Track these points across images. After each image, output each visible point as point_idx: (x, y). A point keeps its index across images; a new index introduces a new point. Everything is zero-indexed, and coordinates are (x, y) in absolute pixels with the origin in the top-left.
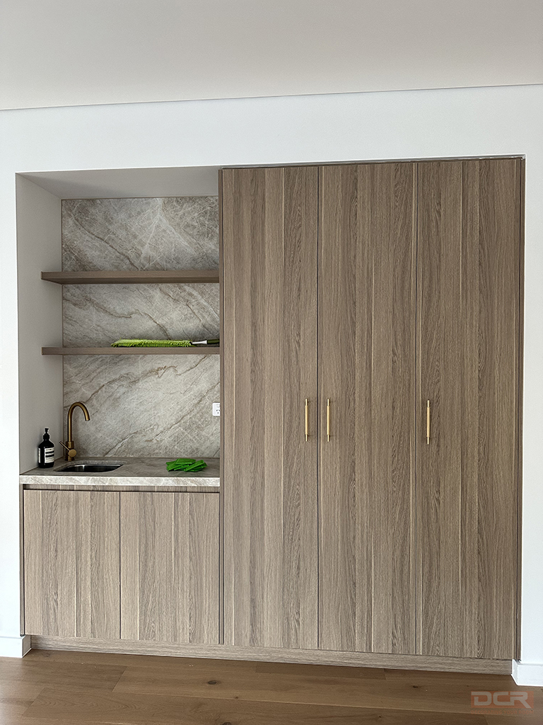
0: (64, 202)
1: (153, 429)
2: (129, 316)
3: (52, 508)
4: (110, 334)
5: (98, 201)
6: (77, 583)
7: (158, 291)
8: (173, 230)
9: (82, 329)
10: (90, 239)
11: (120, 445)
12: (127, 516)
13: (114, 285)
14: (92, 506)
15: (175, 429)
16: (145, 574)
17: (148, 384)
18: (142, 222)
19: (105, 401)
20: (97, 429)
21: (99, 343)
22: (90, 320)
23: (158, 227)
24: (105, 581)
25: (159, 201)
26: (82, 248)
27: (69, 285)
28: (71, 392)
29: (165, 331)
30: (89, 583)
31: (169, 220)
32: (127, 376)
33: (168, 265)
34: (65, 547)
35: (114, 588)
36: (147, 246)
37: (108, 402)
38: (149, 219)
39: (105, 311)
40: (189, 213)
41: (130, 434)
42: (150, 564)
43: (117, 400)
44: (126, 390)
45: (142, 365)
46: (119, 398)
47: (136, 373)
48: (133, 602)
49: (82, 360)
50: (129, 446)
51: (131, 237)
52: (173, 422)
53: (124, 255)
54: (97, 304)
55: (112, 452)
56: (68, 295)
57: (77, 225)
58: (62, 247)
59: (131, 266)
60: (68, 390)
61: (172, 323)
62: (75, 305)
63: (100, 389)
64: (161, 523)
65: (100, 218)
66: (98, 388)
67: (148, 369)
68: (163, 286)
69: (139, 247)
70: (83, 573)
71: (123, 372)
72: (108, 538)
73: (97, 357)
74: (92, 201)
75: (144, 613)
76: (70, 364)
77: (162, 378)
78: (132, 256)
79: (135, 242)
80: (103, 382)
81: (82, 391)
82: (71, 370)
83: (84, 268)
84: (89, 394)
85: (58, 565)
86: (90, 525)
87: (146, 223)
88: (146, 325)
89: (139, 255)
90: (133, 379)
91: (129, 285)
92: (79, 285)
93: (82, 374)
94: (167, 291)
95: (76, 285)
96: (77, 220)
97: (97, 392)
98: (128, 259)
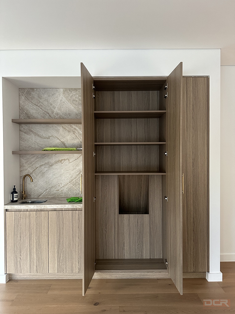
0: (20, 89)
1: (59, 185)
2: (49, 138)
3: (18, 219)
4: (40, 146)
5: (35, 89)
6: (30, 250)
7: (61, 127)
8: (68, 102)
9: (28, 143)
10: (32, 105)
11: (45, 192)
12: (51, 221)
13: (42, 125)
14: (36, 218)
15: (69, 185)
16: (59, 245)
17: (57, 167)
18: (54, 99)
19: (38, 174)
20: (35, 185)
21: (36, 149)
22: (32, 139)
23: (61, 100)
24: (42, 249)
25: (62, 90)
26: (28, 109)
27: (22, 125)
28: (23, 170)
29: (64, 144)
30: (35, 250)
31: (66, 98)
32: (48, 163)
33: (66, 116)
34: (25, 235)
35: (46, 252)
36: (56, 108)
37: (40, 175)
38: (57, 97)
39: (38, 136)
40: (74, 95)
41: (50, 188)
42: (61, 241)
43: (43, 173)
44: (48, 169)
45: (54, 158)
46: (45, 172)
47: (52, 162)
48: (54, 257)
49: (28, 156)
50: (49, 193)
51: (49, 104)
52: (68, 182)
53: (47, 112)
54: (35, 133)
55: (41, 195)
56: (22, 129)
57: (26, 99)
58: (19, 109)
59: (49, 117)
60: (22, 169)
61: (67, 141)
62: (25, 133)
63: (36, 169)
64: (66, 224)
65: (36, 97)
66: (35, 168)
67: (57, 160)
68: (63, 125)
69: (53, 109)
70: (32, 246)
71: (46, 161)
72: (43, 231)
73: (35, 155)
74: (33, 89)
75: (59, 262)
76: (23, 158)
77: (63, 164)
78: (50, 113)
79: (51, 107)
80: (38, 166)
81: (28, 170)
82: (23, 161)
83: (29, 117)
84: (31, 171)
85: (21, 243)
86: (35, 225)
87: (56, 99)
88: (56, 142)
89: (53, 112)
90: (51, 165)
91: (49, 125)
92: (27, 125)
93: (28, 162)
94: (65, 127)
95: (26, 125)
96: (26, 97)
97: (35, 170)
98: (48, 114)
